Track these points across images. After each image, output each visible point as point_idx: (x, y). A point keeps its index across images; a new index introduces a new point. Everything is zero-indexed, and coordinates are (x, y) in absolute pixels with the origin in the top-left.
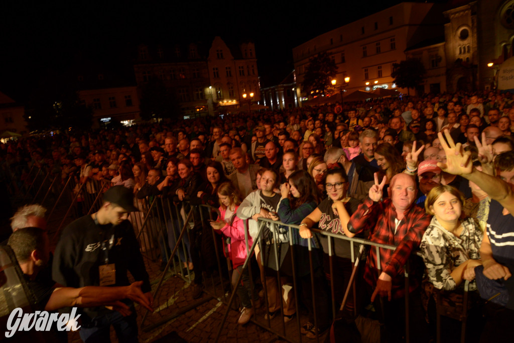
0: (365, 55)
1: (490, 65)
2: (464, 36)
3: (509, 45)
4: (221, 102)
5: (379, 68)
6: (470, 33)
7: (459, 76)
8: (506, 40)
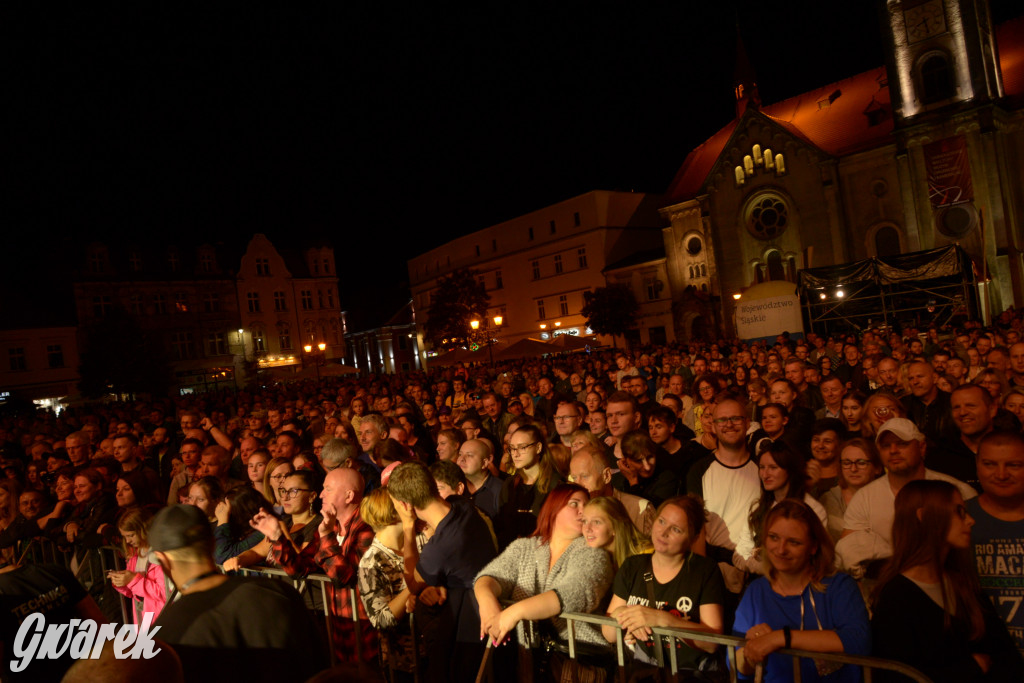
0: (537, 276)
1: (737, 297)
2: (694, 249)
3: (763, 265)
4: (261, 361)
5: (562, 299)
6: (703, 245)
7: (694, 315)
8: (759, 257)
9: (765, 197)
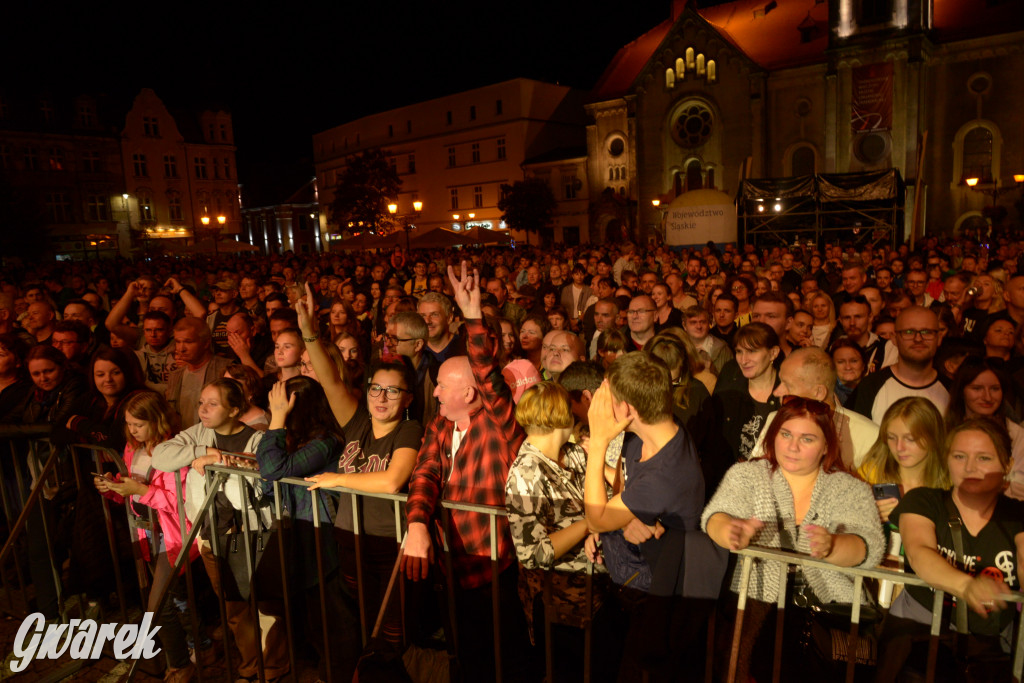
0: (452, 163)
1: (656, 203)
2: (616, 150)
3: (683, 173)
4: (149, 231)
5: (476, 189)
6: (626, 147)
8: (679, 165)
9: (692, 103)
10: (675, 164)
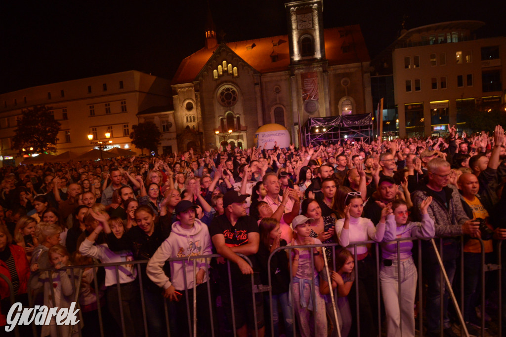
0: (92, 114)
1: (217, 132)
2: (189, 107)
3: (225, 118)
6: (194, 106)
7: (189, 141)
8: (223, 115)
9: (227, 86)
10: (220, 114)
